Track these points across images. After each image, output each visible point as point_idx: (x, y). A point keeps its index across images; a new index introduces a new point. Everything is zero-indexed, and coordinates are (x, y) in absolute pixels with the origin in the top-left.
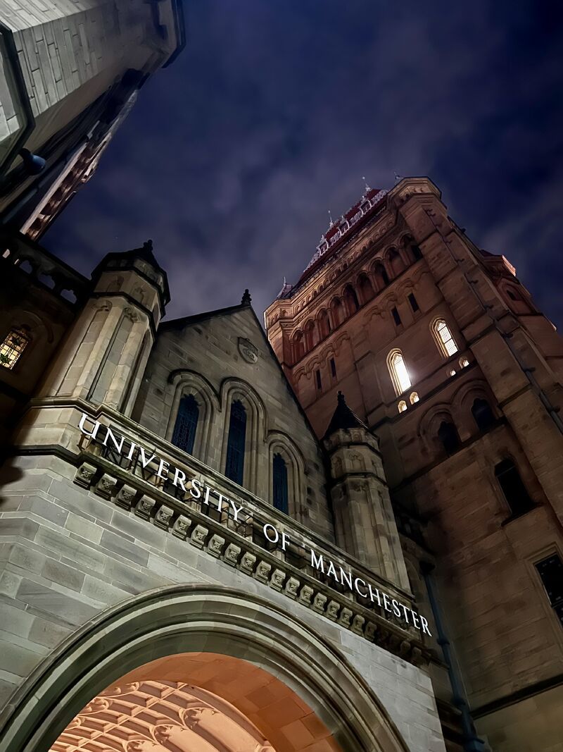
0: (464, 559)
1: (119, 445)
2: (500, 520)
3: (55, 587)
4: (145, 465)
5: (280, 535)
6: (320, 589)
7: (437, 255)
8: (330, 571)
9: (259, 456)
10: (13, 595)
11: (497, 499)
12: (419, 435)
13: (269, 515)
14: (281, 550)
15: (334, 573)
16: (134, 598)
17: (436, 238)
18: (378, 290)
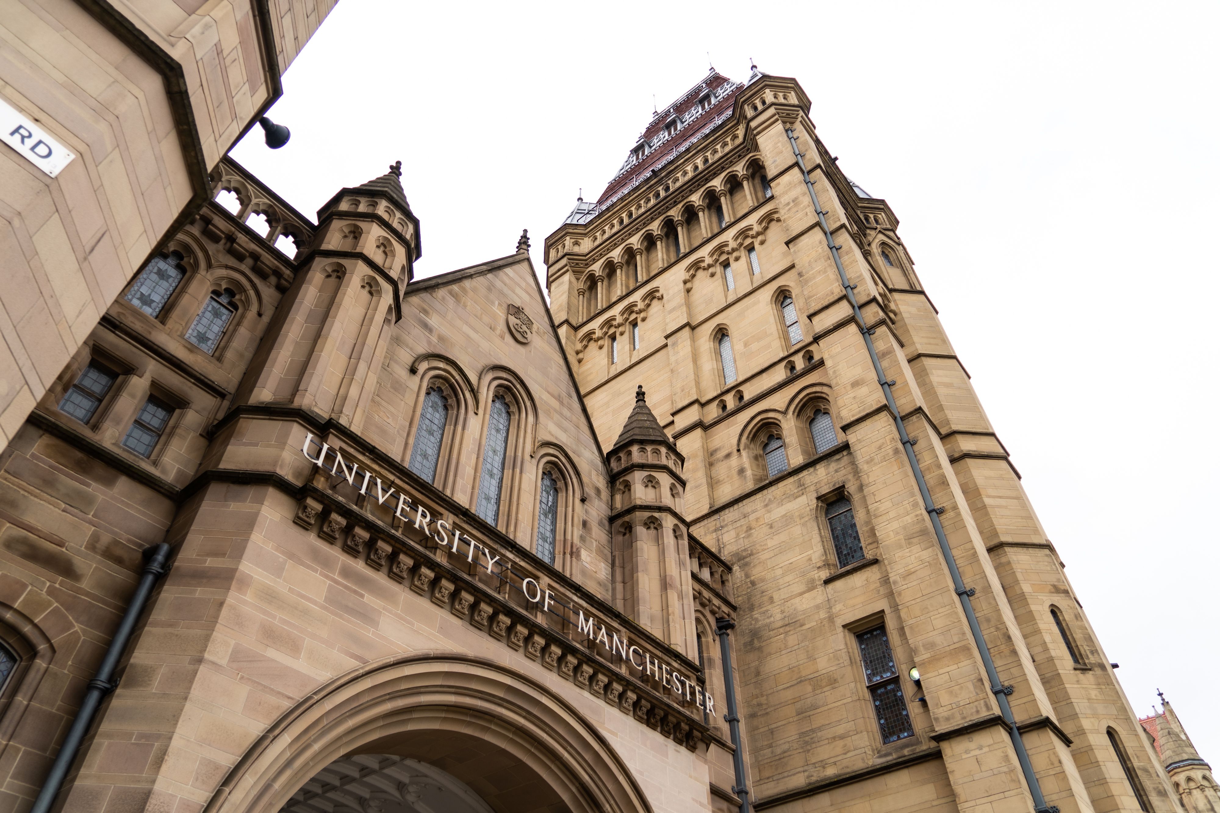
0: (772, 619)
1: (350, 475)
2: (825, 574)
3: (272, 653)
4: (381, 500)
5: (543, 592)
6: (585, 659)
7: (793, 201)
8: (600, 637)
9: (524, 475)
10: (224, 662)
11: (824, 547)
12: (739, 450)
13: (531, 565)
14: (543, 612)
15: (606, 640)
16: (362, 668)
17: (795, 174)
18: (710, 235)
